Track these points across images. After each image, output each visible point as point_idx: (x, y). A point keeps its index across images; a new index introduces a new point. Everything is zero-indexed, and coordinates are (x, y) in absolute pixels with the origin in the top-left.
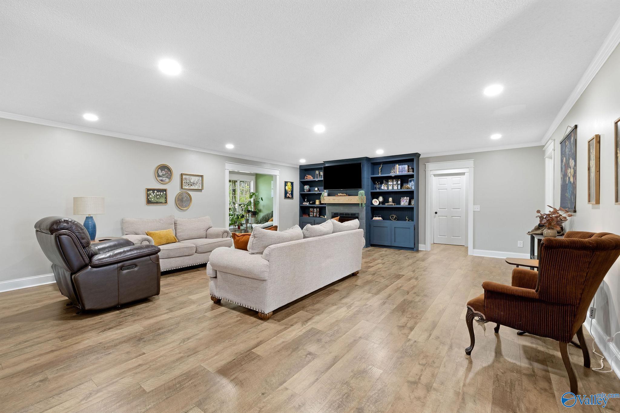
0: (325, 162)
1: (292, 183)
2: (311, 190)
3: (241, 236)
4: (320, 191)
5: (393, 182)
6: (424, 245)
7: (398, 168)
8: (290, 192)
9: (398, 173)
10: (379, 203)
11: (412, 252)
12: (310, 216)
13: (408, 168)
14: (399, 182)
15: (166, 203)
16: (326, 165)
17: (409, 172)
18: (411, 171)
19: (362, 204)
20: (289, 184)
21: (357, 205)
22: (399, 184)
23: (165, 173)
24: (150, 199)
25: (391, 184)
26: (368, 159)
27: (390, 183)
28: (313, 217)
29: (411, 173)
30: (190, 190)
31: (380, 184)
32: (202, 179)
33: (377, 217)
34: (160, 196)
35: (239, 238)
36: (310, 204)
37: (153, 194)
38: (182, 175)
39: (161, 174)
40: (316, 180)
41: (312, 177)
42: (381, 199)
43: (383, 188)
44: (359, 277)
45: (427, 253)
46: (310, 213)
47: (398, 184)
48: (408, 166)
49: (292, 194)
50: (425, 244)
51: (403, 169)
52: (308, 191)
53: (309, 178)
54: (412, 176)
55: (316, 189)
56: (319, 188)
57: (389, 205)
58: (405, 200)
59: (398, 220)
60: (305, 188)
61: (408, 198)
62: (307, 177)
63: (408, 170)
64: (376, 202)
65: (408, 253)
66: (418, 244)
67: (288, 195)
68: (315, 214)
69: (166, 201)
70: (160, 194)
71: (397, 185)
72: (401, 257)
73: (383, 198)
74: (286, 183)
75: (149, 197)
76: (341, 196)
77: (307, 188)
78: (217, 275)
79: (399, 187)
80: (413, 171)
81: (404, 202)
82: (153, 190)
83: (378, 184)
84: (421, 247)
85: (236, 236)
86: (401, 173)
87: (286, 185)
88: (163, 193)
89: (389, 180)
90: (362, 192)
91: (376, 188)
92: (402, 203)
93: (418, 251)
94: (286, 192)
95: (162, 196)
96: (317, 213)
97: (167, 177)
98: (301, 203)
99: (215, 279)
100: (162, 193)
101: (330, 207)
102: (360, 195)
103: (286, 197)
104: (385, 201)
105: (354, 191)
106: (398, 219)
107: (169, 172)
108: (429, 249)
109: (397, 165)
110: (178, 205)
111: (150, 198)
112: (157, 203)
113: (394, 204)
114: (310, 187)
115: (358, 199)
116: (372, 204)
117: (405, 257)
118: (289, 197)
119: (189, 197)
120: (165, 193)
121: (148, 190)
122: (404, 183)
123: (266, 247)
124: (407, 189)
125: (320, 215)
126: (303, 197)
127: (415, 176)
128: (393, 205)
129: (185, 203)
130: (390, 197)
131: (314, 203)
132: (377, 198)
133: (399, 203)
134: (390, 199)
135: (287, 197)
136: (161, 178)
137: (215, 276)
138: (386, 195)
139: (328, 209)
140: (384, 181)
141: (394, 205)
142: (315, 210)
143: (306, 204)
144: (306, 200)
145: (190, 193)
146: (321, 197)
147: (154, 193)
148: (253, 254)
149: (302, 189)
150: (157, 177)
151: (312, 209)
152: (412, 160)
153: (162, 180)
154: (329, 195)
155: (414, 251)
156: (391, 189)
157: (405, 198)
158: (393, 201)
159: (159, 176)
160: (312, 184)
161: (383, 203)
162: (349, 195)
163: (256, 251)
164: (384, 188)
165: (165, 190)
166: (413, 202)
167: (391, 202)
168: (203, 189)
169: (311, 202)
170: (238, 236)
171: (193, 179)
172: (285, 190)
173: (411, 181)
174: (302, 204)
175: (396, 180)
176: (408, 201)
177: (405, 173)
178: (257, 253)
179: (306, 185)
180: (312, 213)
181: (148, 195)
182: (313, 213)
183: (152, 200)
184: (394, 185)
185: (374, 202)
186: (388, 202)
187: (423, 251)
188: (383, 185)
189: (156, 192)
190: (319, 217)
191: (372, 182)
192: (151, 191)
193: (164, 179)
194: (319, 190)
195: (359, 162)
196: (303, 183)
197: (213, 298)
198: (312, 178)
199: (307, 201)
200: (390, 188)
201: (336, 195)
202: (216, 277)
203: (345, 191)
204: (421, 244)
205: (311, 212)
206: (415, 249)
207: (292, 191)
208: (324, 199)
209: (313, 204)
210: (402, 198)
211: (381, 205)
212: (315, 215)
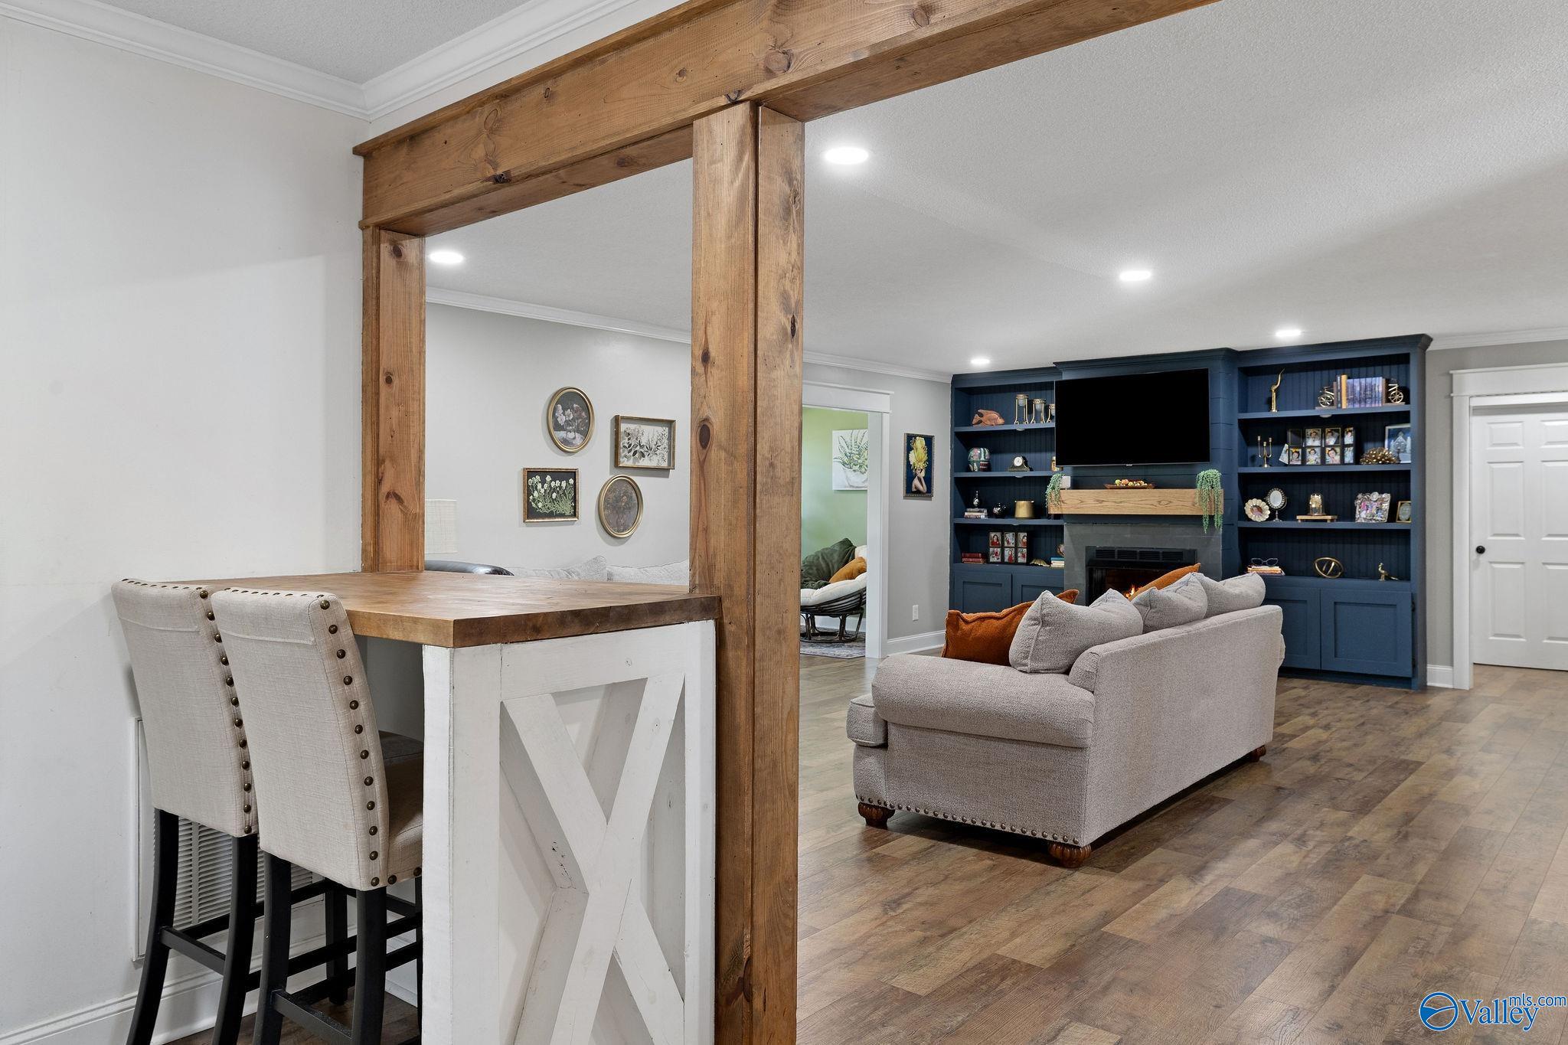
0: (1060, 366)
1: (929, 440)
2: (993, 467)
3: (974, 621)
4: (1031, 470)
5: (1323, 437)
6: (1449, 669)
7: (1347, 388)
8: (923, 474)
9: (1346, 408)
10: (1269, 512)
11: (1407, 693)
12: (991, 560)
13: (1388, 388)
14: (1349, 439)
15: (575, 515)
16: (1066, 376)
17: (1388, 401)
18: (1397, 397)
19: (1211, 517)
20: (920, 443)
21: (1196, 520)
22: (1349, 446)
23: (571, 417)
24: (534, 505)
25: (1317, 443)
26: (1230, 356)
27: (1310, 442)
28: (1003, 562)
29: (1398, 405)
30: (641, 471)
31: (1273, 444)
32: (670, 433)
33: (1265, 564)
34: (558, 492)
35: (969, 626)
36: (990, 514)
37: (543, 487)
38: (617, 421)
39: (562, 420)
40: (1020, 427)
41: (1001, 416)
42: (1277, 499)
43: (1284, 458)
44: (1270, 765)
45: (1460, 696)
46: (991, 549)
47: (1344, 446)
48: (1388, 381)
49: (928, 480)
50: (1452, 665)
51: (1368, 393)
52: (984, 470)
53: (990, 420)
54: (1404, 417)
55: (1018, 461)
56: (1028, 456)
57: (1307, 520)
58: (1375, 505)
59: (1343, 576)
60: (975, 459)
61: (1387, 497)
62: (981, 415)
63: (1388, 394)
64: (1258, 511)
65: (1393, 696)
66: (1425, 663)
67: (917, 485)
68: (1007, 552)
69: (575, 508)
70: (560, 487)
71: (1338, 450)
72: (1377, 709)
73: (1286, 494)
74: (910, 438)
75: (531, 497)
76: (1127, 487)
77: (983, 459)
78: (891, 738)
79: (1349, 456)
80: (1407, 400)
81: (1371, 509)
82: (543, 473)
83: (1268, 444)
84: (1437, 675)
85: (961, 622)
86: (1357, 406)
87: (909, 448)
88: (567, 482)
89: (1309, 431)
90: (1210, 474)
91: (1253, 458)
92: (1363, 515)
93: (1424, 689)
94: (910, 475)
95: (564, 493)
96: (1016, 547)
97: (577, 431)
98: (957, 511)
99: (881, 752)
100: (564, 484)
101: (1081, 529)
102: (1202, 488)
103: (910, 492)
104: (1295, 505)
105: (1181, 470)
106: (1343, 572)
107: (583, 414)
108: (1466, 682)
109: (1344, 377)
110: (605, 521)
111: (534, 500)
112: (551, 515)
113: (1329, 517)
114: (991, 453)
115: (1197, 500)
116: (1243, 516)
117: (1390, 707)
118: (918, 492)
119: (634, 495)
120: (571, 481)
121: (530, 473)
122: (1368, 441)
123: (1078, 653)
124: (1383, 463)
125: (1031, 556)
126: (965, 489)
127: (1413, 417)
128: (1326, 521)
129: (625, 516)
130: (1314, 492)
131: (1010, 512)
132: (1263, 496)
133: (1351, 515)
134: (1316, 500)
135: (914, 490)
136: (562, 434)
137: (881, 741)
138: (1297, 483)
139: (1071, 536)
140: (1289, 434)
141: (1332, 520)
142: (1010, 536)
143: (977, 515)
144: (976, 501)
145: (638, 480)
146: (1049, 490)
147: (543, 482)
148: (1035, 672)
149: (960, 461)
150: (552, 429)
151: (999, 534)
152: (1404, 359)
153: (565, 441)
154: (1076, 485)
155: (1410, 688)
156: (1314, 463)
157: (1375, 496)
158: (1327, 508)
159: (558, 427)
160: (998, 442)
161: (1283, 513)
162: (1158, 486)
163: (1046, 665)
164: (1287, 456)
165: (573, 474)
166: (1405, 511)
167: (1316, 510)
168: (674, 466)
169: (996, 510)
170: (967, 622)
171: (650, 434)
172: (908, 465)
173: (1394, 435)
174: (962, 516)
175: (1337, 431)
176: (1386, 506)
177: (1379, 406)
178: (1048, 671)
179: (979, 447)
180: (999, 550)
181: (529, 490)
182: (1003, 548)
183: (540, 505)
184: (1328, 449)
185: (1252, 510)
186: (1306, 510)
187: (1447, 689)
188: (1284, 449)
189: (548, 478)
190: (1027, 564)
191: (1243, 441)
192: (538, 477)
193: (571, 435)
194: (1026, 465)
195: (1201, 366)
196: (964, 441)
197: (865, 809)
198: (1001, 421)
199: (980, 506)
200: (1313, 459)
201: (1106, 485)
202: (884, 746)
203: (1141, 472)
204: (1435, 663)
205: (995, 545)
206: (1416, 682)
207: (929, 469)
208: (1060, 500)
209: (1001, 515)
210: (1360, 496)
211: (1278, 523)
212: (1010, 558)
